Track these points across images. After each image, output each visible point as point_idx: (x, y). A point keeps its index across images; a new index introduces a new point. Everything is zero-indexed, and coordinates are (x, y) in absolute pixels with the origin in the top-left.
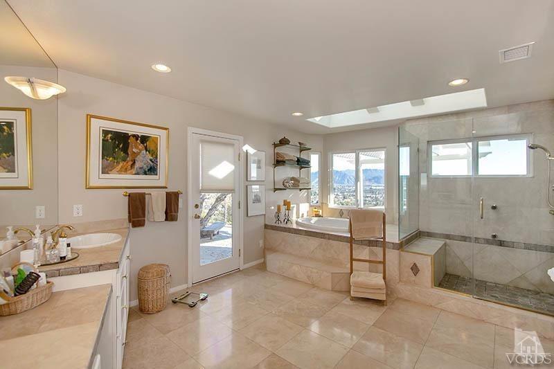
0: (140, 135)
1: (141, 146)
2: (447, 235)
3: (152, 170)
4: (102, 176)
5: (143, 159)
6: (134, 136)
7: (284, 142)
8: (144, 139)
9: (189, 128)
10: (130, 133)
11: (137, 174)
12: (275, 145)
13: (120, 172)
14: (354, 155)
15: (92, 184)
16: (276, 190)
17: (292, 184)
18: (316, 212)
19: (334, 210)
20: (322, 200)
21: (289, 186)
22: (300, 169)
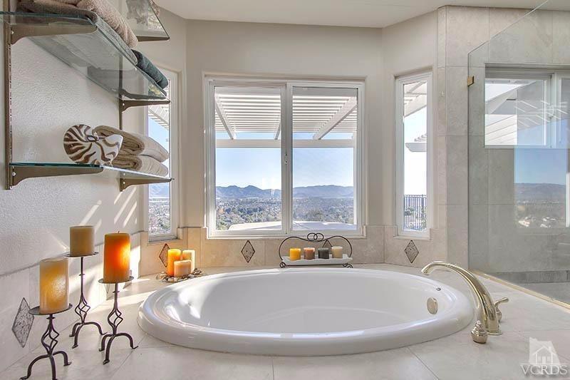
16: (13, 173)
17: (116, 150)
18: (179, 259)
19: (224, 243)
20: (185, 219)
21: (104, 158)
22: (122, 109)
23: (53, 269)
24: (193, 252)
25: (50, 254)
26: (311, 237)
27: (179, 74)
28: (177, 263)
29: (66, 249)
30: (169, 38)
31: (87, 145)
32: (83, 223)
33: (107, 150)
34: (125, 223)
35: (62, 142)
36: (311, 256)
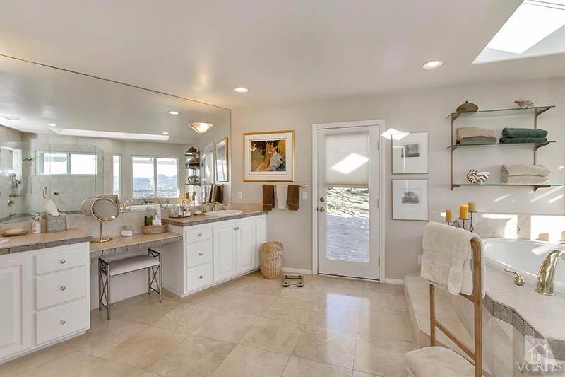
0: (273, 140)
1: (274, 149)
3: (282, 167)
4: (251, 173)
5: (275, 159)
6: (269, 142)
7: (466, 109)
8: (276, 143)
9: (314, 126)
10: (266, 141)
11: (272, 171)
13: (261, 170)
15: (246, 179)
21: (477, 181)
22: (535, 150)
33: (478, 178)
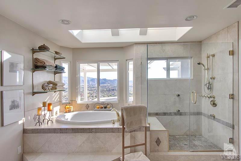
2: (156, 113)
7: (43, 48)
12: (34, 51)
14: (96, 65)
16: (34, 93)
17: (51, 87)
18: (69, 108)
19: (81, 105)
20: (72, 99)
21: (49, 89)
22: (55, 74)
23: (40, 109)
24: (72, 107)
25: (39, 106)
26: (102, 103)
27: (70, 62)
28: (68, 109)
29: (42, 106)
30: (65, 58)
31: (45, 87)
32: (45, 101)
33: (49, 87)
34: (55, 101)
35: (41, 87)
36: (102, 108)
